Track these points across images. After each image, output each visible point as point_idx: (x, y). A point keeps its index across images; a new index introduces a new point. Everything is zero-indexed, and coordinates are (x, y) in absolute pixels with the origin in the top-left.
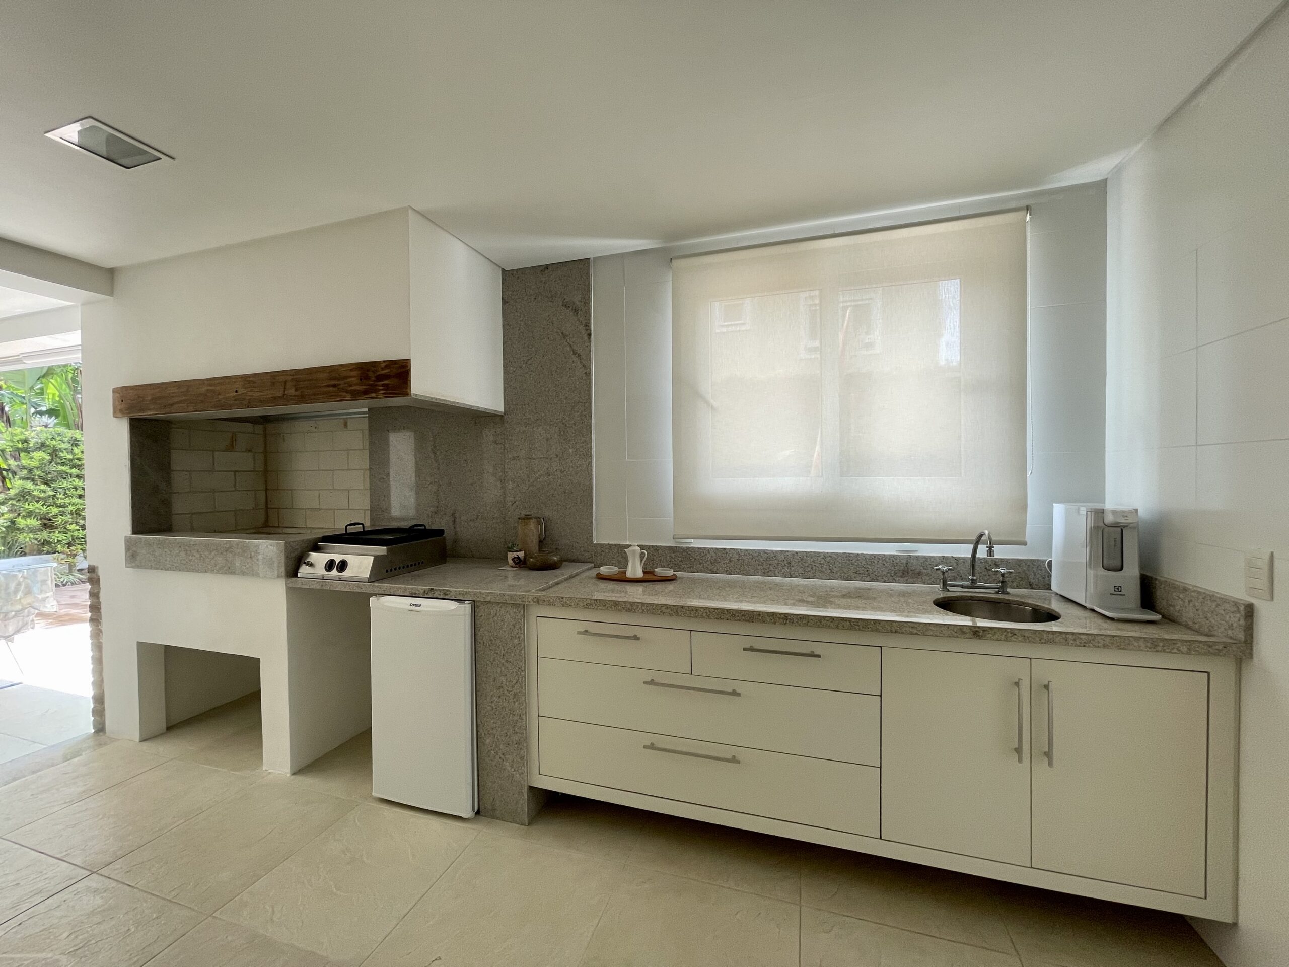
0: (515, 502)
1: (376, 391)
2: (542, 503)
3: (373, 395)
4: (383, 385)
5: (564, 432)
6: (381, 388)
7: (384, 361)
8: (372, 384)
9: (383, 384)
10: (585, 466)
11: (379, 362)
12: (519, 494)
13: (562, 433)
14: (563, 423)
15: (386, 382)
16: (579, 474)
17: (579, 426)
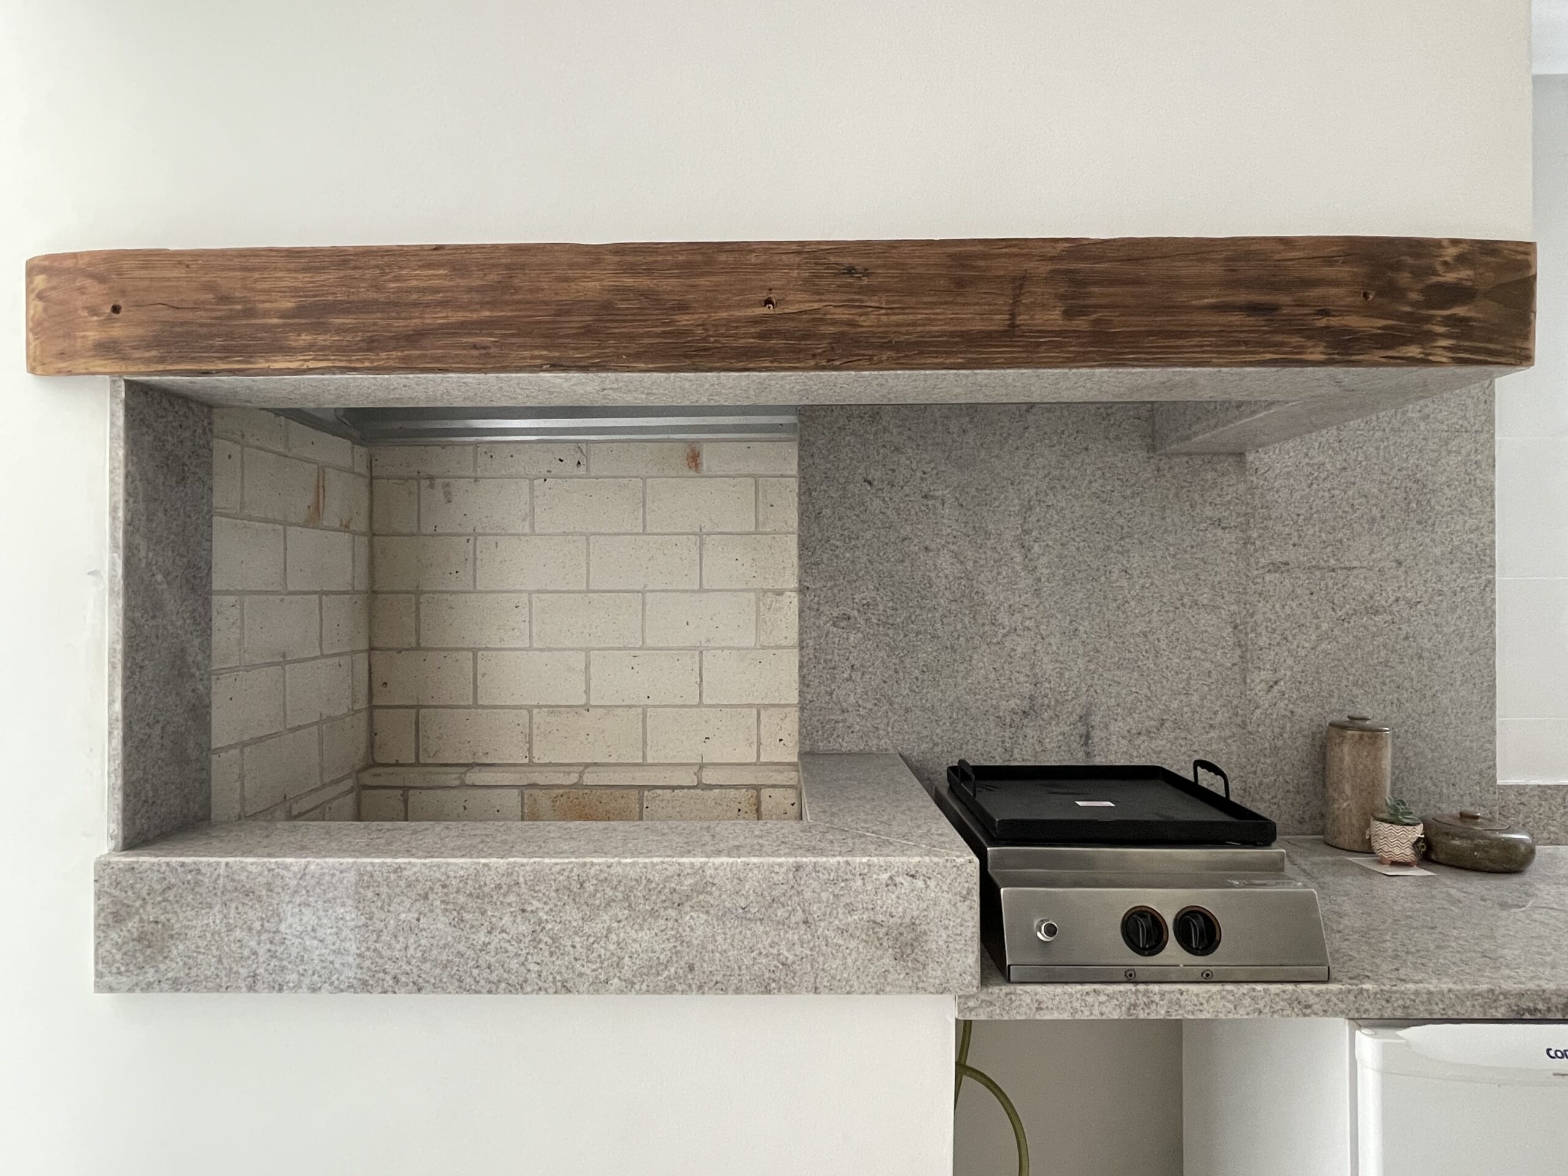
0: (1276, 683)
1: (1425, 338)
2: (1355, 684)
3: (1414, 351)
4: (1449, 321)
5: (1418, 502)
6: (1441, 329)
7: (1455, 242)
8: (1408, 313)
9: (1448, 317)
10: (1476, 590)
11: (1437, 244)
12: (1290, 662)
13: (1414, 505)
14: (1417, 481)
15: (1460, 311)
16: (1459, 610)
17: (1459, 490)
